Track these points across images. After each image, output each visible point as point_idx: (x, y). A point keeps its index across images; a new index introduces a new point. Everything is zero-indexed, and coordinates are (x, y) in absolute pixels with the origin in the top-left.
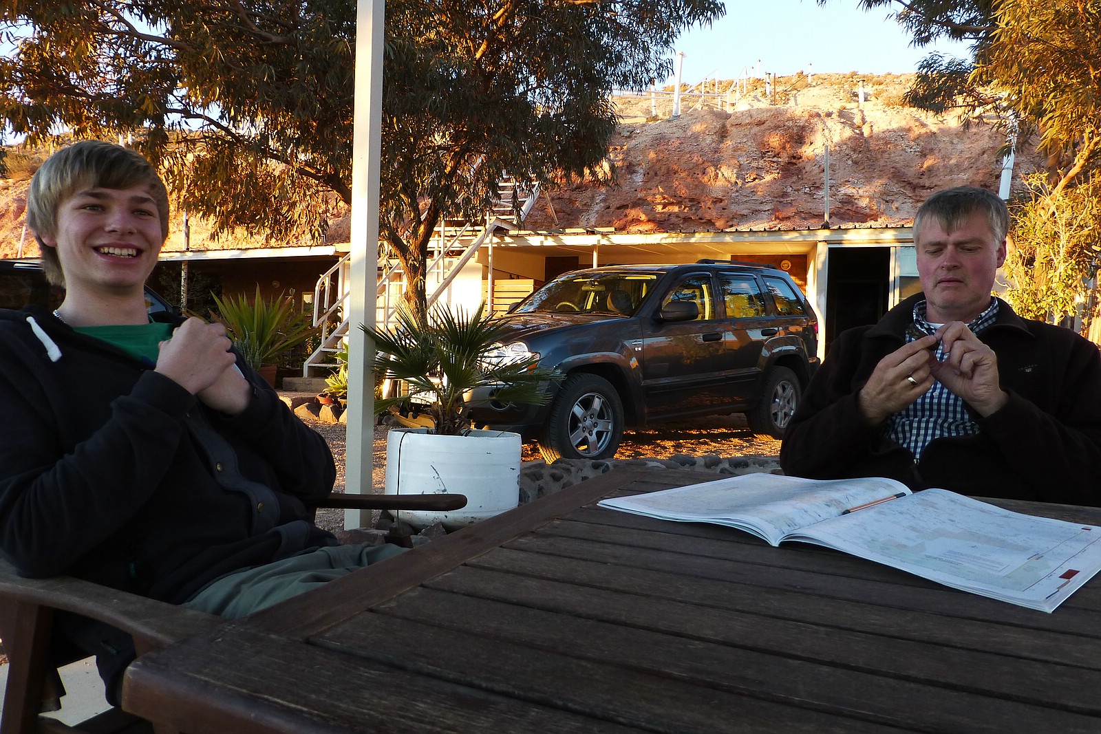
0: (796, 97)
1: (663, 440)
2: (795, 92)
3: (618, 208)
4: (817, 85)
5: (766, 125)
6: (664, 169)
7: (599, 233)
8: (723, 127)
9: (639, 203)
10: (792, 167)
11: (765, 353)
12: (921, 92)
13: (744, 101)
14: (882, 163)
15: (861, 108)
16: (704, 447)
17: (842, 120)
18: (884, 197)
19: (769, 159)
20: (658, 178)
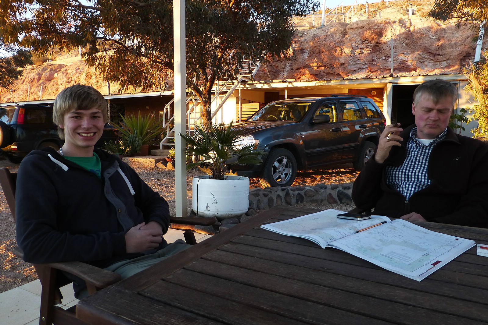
0: (380, 13)
1: (315, 175)
2: (380, 11)
3: (297, 69)
4: (390, 7)
5: (365, 28)
6: (317, 51)
7: (288, 82)
8: (345, 29)
9: (307, 66)
10: (377, 48)
11: (361, 135)
12: (437, 11)
13: (355, 16)
14: (419, 44)
15: (409, 18)
16: (334, 178)
17: (401, 25)
18: (420, 60)
19: (366, 44)
20: (315, 55)
